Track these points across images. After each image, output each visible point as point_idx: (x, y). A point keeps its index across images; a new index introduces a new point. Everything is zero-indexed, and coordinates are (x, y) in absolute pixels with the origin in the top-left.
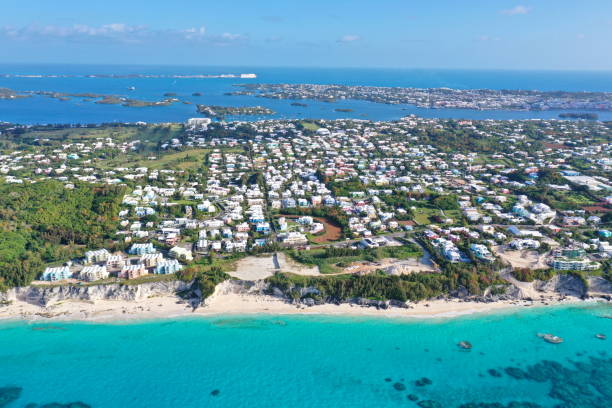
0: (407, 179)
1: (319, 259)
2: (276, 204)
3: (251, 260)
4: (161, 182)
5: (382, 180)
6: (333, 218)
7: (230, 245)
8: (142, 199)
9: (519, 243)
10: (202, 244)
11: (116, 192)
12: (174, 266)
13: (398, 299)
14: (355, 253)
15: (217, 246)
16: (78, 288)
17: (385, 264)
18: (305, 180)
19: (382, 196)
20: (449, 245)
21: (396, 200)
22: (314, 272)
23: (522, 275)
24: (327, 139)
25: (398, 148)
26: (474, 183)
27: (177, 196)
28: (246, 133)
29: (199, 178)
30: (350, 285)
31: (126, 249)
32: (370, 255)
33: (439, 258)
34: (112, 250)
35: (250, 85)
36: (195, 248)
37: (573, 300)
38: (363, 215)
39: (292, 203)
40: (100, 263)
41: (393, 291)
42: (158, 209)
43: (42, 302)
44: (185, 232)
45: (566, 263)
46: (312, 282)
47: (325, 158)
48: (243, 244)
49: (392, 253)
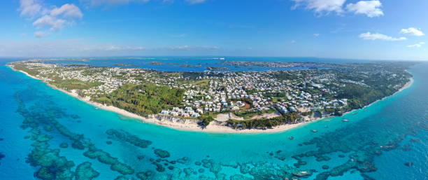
0: (270, 89)
1: (243, 115)
2: (230, 97)
3: (221, 115)
4: (195, 89)
5: (263, 89)
6: (248, 102)
7: (215, 110)
8: (190, 94)
9: (303, 105)
10: (206, 109)
11: (183, 91)
12: (197, 115)
13: (269, 126)
14: (255, 112)
15: (211, 110)
16: (170, 117)
17: (265, 115)
18: (239, 90)
19: (262, 94)
20: (284, 108)
21: (267, 95)
22: (242, 119)
23: (305, 114)
24: (245, 77)
25: (267, 79)
26: (289, 88)
27: (200, 94)
28: (221, 75)
29: (206, 88)
30: (254, 123)
31: (184, 108)
32: (260, 113)
33: (281, 112)
34: (180, 108)
35: (223, 61)
36: (204, 110)
37: (319, 119)
38: (257, 100)
39: (235, 97)
40: (177, 111)
41: (268, 124)
42: (194, 97)
43: (160, 120)
44: (201, 105)
45: (315, 109)
46: (241, 122)
47: (245, 83)
48: (219, 110)
49: (267, 112)
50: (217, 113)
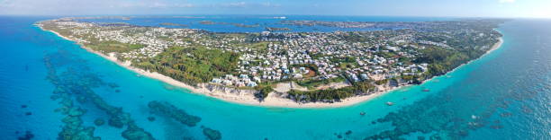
0: (338, 52)
1: (307, 84)
2: (292, 63)
3: (281, 84)
4: (252, 53)
5: (329, 53)
6: (312, 68)
7: (274, 78)
8: (246, 58)
9: (376, 71)
10: (265, 77)
11: (237, 55)
12: (254, 84)
13: (337, 98)
14: (320, 81)
15: (270, 78)
16: (222, 87)
17: (332, 85)
18: (302, 53)
19: (330, 59)
20: (354, 75)
21: (335, 60)
22: (305, 89)
23: (378, 83)
24: (309, 39)
25: (335, 42)
26: (360, 52)
27: (257, 58)
28: (282, 37)
29: (265, 52)
30: (319, 94)
31: (239, 76)
32: (326, 82)
33: (351, 81)
34: (234, 75)
35: (284, 21)
36: (262, 78)
37: (395, 88)
38: (323, 66)
39: (297, 63)
40: (230, 79)
41: (335, 96)
42: (250, 62)
43: (211, 90)
44: (259, 71)
45: (391, 76)
46: (305, 93)
47: (309, 46)
48: (279, 78)
49: (334, 80)
50: (277, 82)
